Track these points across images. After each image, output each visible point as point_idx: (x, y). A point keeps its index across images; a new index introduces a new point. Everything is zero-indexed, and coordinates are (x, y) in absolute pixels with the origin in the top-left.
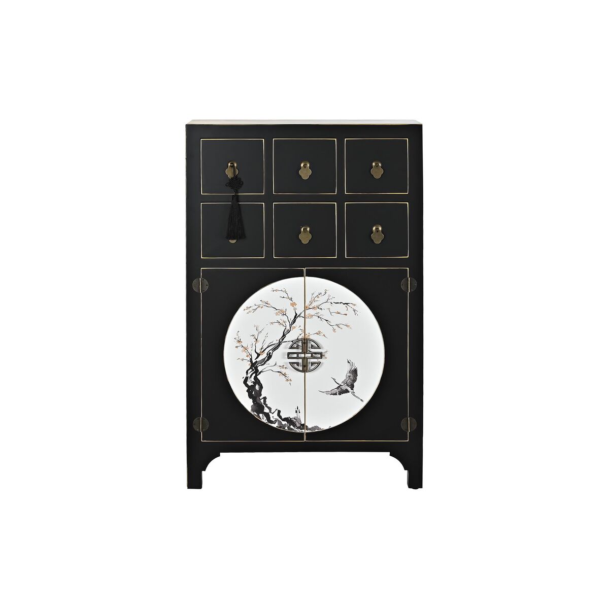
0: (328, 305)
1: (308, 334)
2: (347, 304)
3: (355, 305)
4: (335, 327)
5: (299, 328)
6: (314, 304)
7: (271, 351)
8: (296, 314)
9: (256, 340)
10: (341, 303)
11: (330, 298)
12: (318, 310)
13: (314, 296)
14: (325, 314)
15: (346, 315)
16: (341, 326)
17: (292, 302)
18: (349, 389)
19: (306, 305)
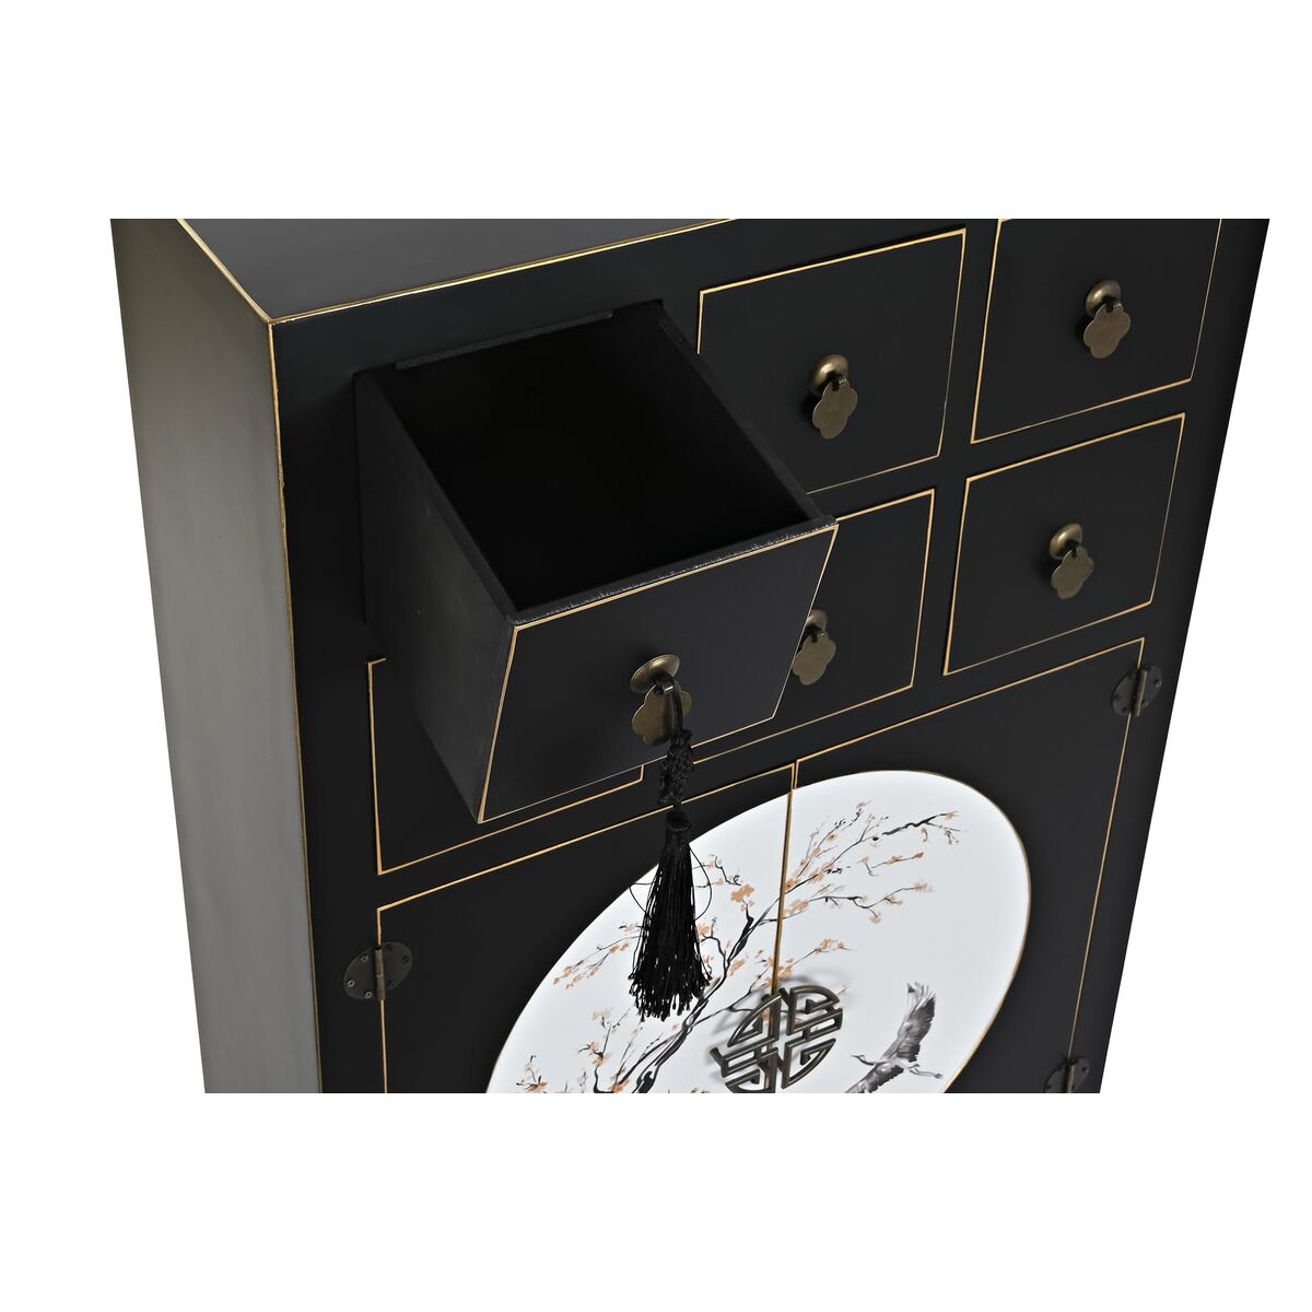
0: (865, 848)
1: (786, 965)
2: (926, 821)
3: (951, 815)
4: (883, 908)
5: (759, 959)
6: (817, 865)
7: (653, 1069)
8: (750, 920)
9: (601, 1055)
10: (906, 826)
11: (874, 823)
12: (828, 879)
13: (818, 839)
14: (851, 880)
15: (920, 855)
16: (898, 897)
17: (737, 888)
18: (904, 1063)
19: (787, 879)
